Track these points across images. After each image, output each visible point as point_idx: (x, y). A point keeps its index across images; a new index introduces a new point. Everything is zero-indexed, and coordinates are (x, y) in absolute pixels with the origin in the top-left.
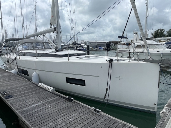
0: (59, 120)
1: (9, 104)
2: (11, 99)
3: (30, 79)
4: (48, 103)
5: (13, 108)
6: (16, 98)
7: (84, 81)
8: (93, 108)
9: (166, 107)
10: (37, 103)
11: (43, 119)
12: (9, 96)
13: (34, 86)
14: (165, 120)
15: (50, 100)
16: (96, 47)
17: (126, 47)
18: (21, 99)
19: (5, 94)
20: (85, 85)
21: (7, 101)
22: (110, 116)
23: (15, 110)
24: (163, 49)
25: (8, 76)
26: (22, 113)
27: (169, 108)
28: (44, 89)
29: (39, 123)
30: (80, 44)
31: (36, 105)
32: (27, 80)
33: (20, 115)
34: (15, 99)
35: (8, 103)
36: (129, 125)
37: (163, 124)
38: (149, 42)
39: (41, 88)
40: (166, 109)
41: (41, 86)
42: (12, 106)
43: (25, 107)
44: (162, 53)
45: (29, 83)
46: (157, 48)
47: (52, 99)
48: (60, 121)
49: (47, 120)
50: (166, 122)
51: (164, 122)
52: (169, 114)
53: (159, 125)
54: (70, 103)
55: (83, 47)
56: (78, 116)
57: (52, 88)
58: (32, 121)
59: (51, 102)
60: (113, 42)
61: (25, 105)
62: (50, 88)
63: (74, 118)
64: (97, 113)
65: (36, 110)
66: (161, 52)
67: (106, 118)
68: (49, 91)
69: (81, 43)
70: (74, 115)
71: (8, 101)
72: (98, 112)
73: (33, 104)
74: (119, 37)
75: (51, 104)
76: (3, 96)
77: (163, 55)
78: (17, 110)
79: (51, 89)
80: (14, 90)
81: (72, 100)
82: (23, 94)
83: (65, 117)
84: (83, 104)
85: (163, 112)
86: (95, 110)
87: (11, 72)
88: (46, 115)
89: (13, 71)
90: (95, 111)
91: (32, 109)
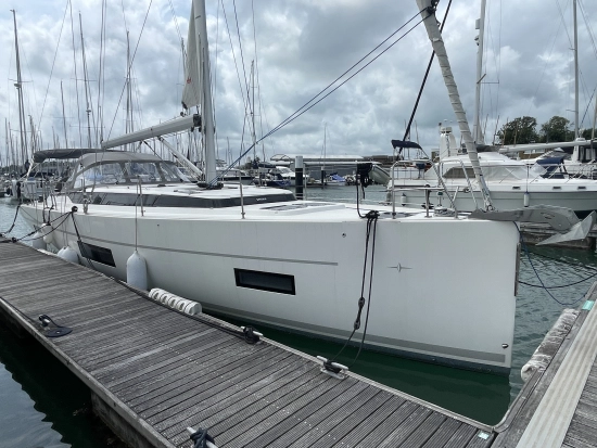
0: (219, 397)
1: (63, 354)
2: (67, 337)
3: (120, 278)
4: (182, 348)
5: (74, 363)
6: (81, 334)
7: (291, 278)
8: (320, 360)
9: (540, 352)
10: (148, 348)
11: (170, 394)
12: (60, 330)
13: (135, 298)
14: (536, 392)
15: (189, 339)
16: (323, 175)
17: (416, 173)
18: (97, 337)
19: (46, 324)
20: (293, 292)
21: (54, 346)
22: (373, 383)
23: (82, 371)
24: (530, 181)
25: (49, 268)
26: (105, 379)
27: (548, 357)
28: (166, 306)
29: (159, 408)
30: (274, 167)
31: (147, 354)
32: (111, 279)
33: (99, 384)
34: (80, 338)
35: (58, 350)
36: (431, 406)
37: (530, 401)
38: (486, 159)
39: (159, 303)
40: (539, 359)
41: (158, 297)
42: (71, 361)
43: (112, 361)
44: (527, 193)
45: (119, 288)
46: (513, 176)
47: (194, 337)
48: (222, 399)
49: (185, 397)
50: (538, 395)
51: (533, 396)
52: (546, 374)
53: (518, 405)
54: (250, 346)
55: (283, 175)
56: (276, 385)
57: (194, 304)
58: (138, 402)
59: (193, 344)
60: (376, 159)
61: (112, 356)
62: (186, 302)
63: (266, 391)
64: (334, 375)
65: (149, 370)
66: (523, 189)
67: (362, 388)
68: (183, 314)
69: (274, 163)
70: (265, 381)
71: (57, 344)
72: (337, 370)
73: (137, 351)
74: (396, 143)
75: (194, 351)
76: (40, 330)
77: (530, 199)
78: (89, 371)
79: (189, 305)
80: (73, 312)
81: (257, 338)
82: (103, 322)
83: (237, 387)
84: (289, 349)
85: (529, 369)
86: (328, 366)
87: (58, 255)
88: (179, 383)
89: (62, 253)
90: (327, 369)
91: (134, 368)
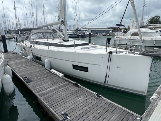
6: (34, 82)
7: (87, 68)
16: (96, 33)
25: (26, 62)
26: (41, 95)
27: (158, 95)
30: (82, 31)
31: (51, 89)
32: (41, 66)
36: (124, 109)
51: (153, 107)
54: (77, 88)
55: (85, 33)
56: (84, 100)
59: (63, 86)
60: (111, 28)
61: (42, 89)
63: (81, 101)
64: (99, 98)
65: (52, 93)
67: (106, 102)
68: (59, 77)
73: (48, 88)
74: (117, 25)
75: (63, 89)
77: (156, 42)
78: (37, 93)
79: (61, 75)
84: (87, 89)
86: (97, 95)
87: (27, 58)
